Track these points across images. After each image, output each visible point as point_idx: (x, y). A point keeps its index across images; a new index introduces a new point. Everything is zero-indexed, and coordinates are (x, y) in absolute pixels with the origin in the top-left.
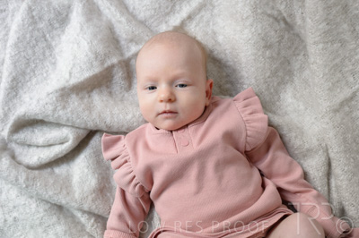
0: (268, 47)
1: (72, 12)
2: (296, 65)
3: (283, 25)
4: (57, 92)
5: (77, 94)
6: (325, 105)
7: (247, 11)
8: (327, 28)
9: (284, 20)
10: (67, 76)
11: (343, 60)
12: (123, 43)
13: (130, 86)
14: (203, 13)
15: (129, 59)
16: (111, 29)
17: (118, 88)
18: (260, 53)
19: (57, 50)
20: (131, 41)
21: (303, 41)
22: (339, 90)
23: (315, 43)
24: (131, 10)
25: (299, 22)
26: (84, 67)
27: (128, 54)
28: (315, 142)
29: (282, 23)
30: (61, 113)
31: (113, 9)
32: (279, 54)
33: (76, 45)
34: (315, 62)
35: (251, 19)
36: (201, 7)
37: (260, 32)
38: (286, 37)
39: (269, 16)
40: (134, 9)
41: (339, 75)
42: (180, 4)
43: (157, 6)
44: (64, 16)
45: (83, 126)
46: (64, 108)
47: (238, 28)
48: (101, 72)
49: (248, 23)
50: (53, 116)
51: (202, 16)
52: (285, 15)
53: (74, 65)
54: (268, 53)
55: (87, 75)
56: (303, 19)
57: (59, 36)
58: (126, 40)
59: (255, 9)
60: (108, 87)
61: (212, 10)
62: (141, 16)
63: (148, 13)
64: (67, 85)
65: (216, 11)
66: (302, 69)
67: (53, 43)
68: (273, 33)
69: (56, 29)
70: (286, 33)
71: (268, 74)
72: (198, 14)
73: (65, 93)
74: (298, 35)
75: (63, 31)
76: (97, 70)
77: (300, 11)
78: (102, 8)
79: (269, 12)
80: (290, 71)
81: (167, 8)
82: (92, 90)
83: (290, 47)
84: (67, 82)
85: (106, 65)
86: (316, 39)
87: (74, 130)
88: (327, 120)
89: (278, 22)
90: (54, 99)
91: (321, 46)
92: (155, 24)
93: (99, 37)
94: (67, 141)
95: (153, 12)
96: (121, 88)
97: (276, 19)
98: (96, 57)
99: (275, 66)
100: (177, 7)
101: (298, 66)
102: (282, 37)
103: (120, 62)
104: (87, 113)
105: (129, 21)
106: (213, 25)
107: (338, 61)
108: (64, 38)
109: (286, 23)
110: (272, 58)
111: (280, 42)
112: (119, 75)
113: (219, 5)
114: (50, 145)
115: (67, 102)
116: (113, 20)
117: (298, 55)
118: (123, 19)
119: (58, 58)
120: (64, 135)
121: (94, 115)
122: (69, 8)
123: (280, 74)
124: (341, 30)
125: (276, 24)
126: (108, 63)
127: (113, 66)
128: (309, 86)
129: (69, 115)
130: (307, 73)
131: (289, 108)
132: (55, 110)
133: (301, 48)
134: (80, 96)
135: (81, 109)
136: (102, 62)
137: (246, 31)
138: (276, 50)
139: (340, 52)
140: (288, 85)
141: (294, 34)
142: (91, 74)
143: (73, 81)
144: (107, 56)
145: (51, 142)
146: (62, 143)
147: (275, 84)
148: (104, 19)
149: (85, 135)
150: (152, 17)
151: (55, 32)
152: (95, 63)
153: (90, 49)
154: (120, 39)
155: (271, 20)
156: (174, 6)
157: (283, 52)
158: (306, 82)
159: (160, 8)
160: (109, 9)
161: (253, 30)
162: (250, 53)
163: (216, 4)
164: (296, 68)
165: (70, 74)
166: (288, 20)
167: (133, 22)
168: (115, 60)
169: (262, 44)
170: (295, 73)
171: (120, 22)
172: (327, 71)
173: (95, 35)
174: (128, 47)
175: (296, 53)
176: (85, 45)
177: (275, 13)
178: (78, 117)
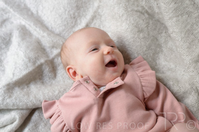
0: (140, 31)
1: (12, 37)
2: (162, 40)
3: (147, 16)
4: (4, 87)
5: (19, 87)
6: (188, 59)
7: (121, 11)
8: (176, 6)
9: (147, 12)
10: (11, 76)
11: (192, 26)
12: (48, 50)
13: (55, 76)
14: (95, 21)
15: (53, 59)
16: (39, 43)
17: (48, 79)
18: (136, 36)
19: (5, 62)
20: (53, 47)
21: (163, 24)
22: (194, 47)
23: (170, 18)
24: (50, 29)
25: (157, 10)
26: (22, 68)
27: (51, 56)
28: (188, 86)
29: (146, 15)
30: (8, 101)
31: (38, 29)
32: (149, 35)
33: (16, 56)
34: (173, 32)
35: (125, 15)
36: (93, 18)
37: (133, 22)
38: (151, 22)
39: (136, 11)
40: (52, 28)
41: (192, 37)
42: (80, 19)
43: (66, 23)
44: (8, 40)
45: (24, 107)
46: (10, 97)
47: (119, 24)
48: (34, 70)
49: (124, 18)
50: (3, 104)
51: (95, 23)
52: (146, 8)
53: (16, 68)
54: (141, 35)
55: (24, 73)
56: (159, 8)
57: (6, 53)
58: (49, 47)
59: (126, 9)
60: (40, 79)
61: (100, 18)
62: (57, 31)
63: (61, 29)
64: (11, 81)
65: (103, 18)
66: (166, 42)
67: (2, 58)
68: (141, 21)
69: (3, 49)
70: (150, 20)
71: (145, 49)
72: (92, 22)
73: (11, 88)
74: (158, 21)
75: (8, 49)
76: (31, 69)
77: (155, 3)
78: (32, 32)
79: (136, 9)
80: (159, 45)
81: (72, 23)
82: (29, 83)
83: (155, 29)
84: (11, 79)
85: (37, 65)
86: (170, 15)
87: (19, 111)
88: (191, 69)
89: (143, 14)
90: (3, 92)
91: (174, 19)
92: (66, 34)
93: (30, 48)
94: (15, 121)
95: (64, 27)
96: (50, 78)
97: (141, 13)
98: (30, 61)
99: (148, 43)
100: (79, 21)
101: (164, 40)
102: (148, 23)
103: (46, 61)
104: (26, 97)
105: (49, 35)
107: (189, 27)
108: (9, 53)
109: (149, 14)
110: (144, 38)
111: (147, 27)
112: (47, 70)
113: (104, 14)
114: (5, 126)
115: (12, 93)
116: (40, 37)
117: (162, 33)
118: (45, 34)
119: (6, 66)
120: (13, 117)
121: (31, 98)
122: (10, 35)
123: (153, 47)
124: (186, 5)
125: (143, 16)
126: (38, 63)
127: (41, 65)
128: (174, 52)
129: (14, 101)
130: (170, 44)
131: (164, 69)
132: (3, 99)
133: (162, 28)
134: (21, 88)
135: (21, 95)
136: (34, 63)
137: (124, 24)
138: (147, 33)
139: (189, 21)
140: (160, 54)
141: (155, 20)
142: (27, 72)
143: (16, 78)
144: (37, 59)
145: (5, 124)
146: (12, 123)
147: (151, 55)
148: (34, 37)
149: (28, 114)
150: (64, 30)
151: (3, 51)
152: (29, 65)
153: (25, 56)
154: (45, 48)
155: (138, 13)
156: (76, 21)
157: (151, 33)
158: (171, 50)
159: (68, 24)
160: (36, 30)
161: (128, 22)
162: (129, 37)
163: (102, 14)
164: (162, 42)
165: (13, 74)
166: (149, 11)
167: (52, 35)
168: (42, 61)
169: (136, 30)
170: (163, 45)
171: (43, 37)
172: (183, 35)
173: (28, 47)
174: (51, 52)
175: (160, 32)
176: (22, 54)
177: (140, 9)
178: (20, 101)
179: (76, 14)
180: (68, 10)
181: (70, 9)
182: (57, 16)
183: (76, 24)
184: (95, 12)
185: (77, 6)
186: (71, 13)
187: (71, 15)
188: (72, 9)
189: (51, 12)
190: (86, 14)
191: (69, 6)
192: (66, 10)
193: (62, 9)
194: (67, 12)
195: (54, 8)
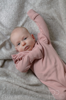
2: (59, 30)
3: (52, 20)
14: (26, 23)
36: (26, 21)
40: (6, 25)
42: (19, 22)
43: (13, 23)
51: (26, 24)
58: (6, 35)
61: (29, 22)
62: (9, 27)
70: (53, 22)
80: (57, 32)
81: (16, 23)
95: (12, 25)
97: (50, 19)
106: (30, 25)
126: (4, 40)
133: (58, 25)
141: (55, 22)
150: (12, 27)
166: (53, 18)
170: (59, 32)
177: (49, 17)
179: (18, 19)
180: (14, 17)
181: (15, 17)
182: (9, 20)
183: (17, 24)
184: (26, 19)
185: (18, 16)
186: (16, 19)
187: (15, 20)
188: (16, 17)
189: (5, 18)
190: (22, 20)
191: (15, 16)
192: (13, 17)
193: (11, 17)
194: (14, 18)
195: (7, 16)
